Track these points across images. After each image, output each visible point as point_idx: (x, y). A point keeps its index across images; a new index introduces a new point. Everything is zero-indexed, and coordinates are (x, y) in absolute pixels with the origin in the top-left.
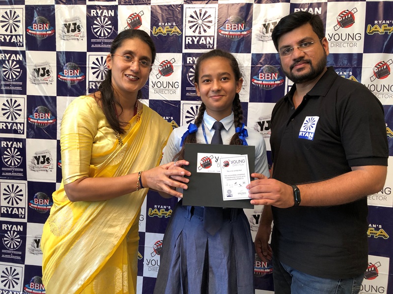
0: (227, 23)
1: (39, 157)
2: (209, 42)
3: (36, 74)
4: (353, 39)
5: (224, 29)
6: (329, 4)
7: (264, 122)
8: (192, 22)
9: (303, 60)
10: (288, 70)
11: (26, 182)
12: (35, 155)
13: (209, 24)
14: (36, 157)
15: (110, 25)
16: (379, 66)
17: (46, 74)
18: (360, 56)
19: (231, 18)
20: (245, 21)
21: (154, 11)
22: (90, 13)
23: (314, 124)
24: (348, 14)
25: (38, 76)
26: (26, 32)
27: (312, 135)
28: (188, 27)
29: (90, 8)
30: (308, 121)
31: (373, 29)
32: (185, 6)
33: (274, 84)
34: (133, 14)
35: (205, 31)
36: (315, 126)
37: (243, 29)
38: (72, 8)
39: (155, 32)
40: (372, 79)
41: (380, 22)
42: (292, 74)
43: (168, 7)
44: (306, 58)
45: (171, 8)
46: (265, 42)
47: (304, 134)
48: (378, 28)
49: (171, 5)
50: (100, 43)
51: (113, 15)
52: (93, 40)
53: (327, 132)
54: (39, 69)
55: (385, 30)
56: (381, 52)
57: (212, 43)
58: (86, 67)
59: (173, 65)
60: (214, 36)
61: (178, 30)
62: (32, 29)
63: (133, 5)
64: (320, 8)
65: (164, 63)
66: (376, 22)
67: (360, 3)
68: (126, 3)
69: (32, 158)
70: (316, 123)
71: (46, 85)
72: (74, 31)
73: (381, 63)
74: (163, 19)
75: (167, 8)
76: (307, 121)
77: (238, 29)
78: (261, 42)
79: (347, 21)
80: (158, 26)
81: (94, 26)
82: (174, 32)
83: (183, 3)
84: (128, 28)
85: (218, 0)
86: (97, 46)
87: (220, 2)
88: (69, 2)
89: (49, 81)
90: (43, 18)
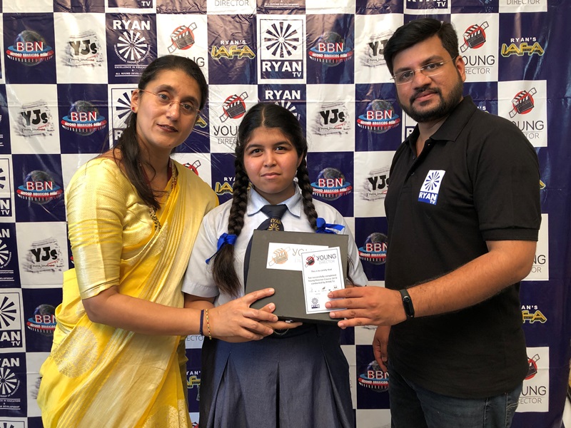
0: (320, 42)
1: (39, 250)
2: (296, 68)
3: (25, 121)
4: (485, 64)
5: (316, 51)
6: (454, 16)
8: (269, 40)
9: (429, 89)
10: (408, 104)
11: (19, 290)
12: (32, 248)
13: (294, 43)
14: (33, 251)
15: (143, 43)
16: (519, 98)
18: (494, 85)
19: (325, 35)
21: (210, 23)
22: (112, 25)
23: (438, 182)
24: (476, 30)
25: (28, 123)
26: (6, 54)
28: (264, 47)
29: (111, 17)
30: (431, 177)
31: (509, 49)
32: (259, 17)
33: (388, 125)
34: (180, 28)
35: (289, 53)
37: (342, 51)
38: (83, 17)
39: (216, 53)
40: (512, 114)
41: (517, 40)
42: (412, 109)
43: (233, 18)
44: (433, 86)
45: (238, 19)
46: (372, 68)
48: (516, 49)
49: (238, 15)
50: (129, 70)
51: (148, 27)
52: (117, 66)
54: (29, 112)
55: (524, 50)
56: (521, 79)
57: (300, 69)
58: (107, 107)
59: (245, 101)
60: (302, 61)
61: (250, 51)
62: (14, 50)
63: (179, 13)
65: (231, 99)
66: (512, 40)
67: (492, 14)
68: (168, 11)
69: (28, 252)
70: (440, 180)
71: (42, 137)
72: (86, 51)
73: (521, 93)
74: (226, 35)
75: (232, 20)
76: (429, 177)
77: (335, 50)
79: (476, 39)
80: (219, 46)
81: (119, 45)
82: (244, 54)
83: (255, 13)
85: (304, 9)
86: (124, 75)
87: (308, 12)
88: (76, 8)
89: (46, 131)
90: (34, 33)
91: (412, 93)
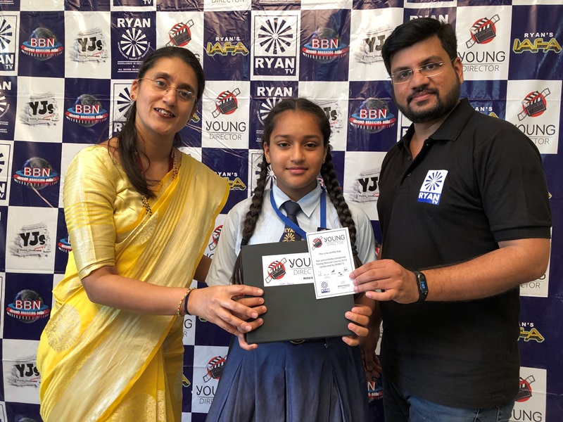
0: (314, 38)
1: (28, 234)
2: (289, 65)
3: (32, 111)
4: (493, 60)
5: (310, 47)
6: (459, 10)
7: (367, 179)
8: (263, 36)
9: (427, 89)
10: (404, 103)
11: (3, 275)
12: (21, 232)
13: (288, 40)
14: (22, 235)
15: (144, 40)
16: (530, 99)
17: (48, 111)
18: (503, 84)
19: (319, 31)
20: (340, 35)
21: (208, 20)
22: (117, 24)
23: (441, 181)
24: (486, 24)
25: (35, 113)
26: (20, 49)
27: (438, 198)
28: (258, 43)
29: (115, 16)
30: (432, 177)
31: (522, 45)
32: (254, 13)
33: (382, 125)
34: (178, 25)
35: (283, 50)
36: (441, 185)
37: (337, 47)
38: (90, 15)
39: (211, 49)
40: (521, 117)
41: (532, 35)
42: (409, 109)
43: (228, 14)
44: (432, 86)
45: (233, 16)
46: (368, 65)
47: (426, 195)
48: (530, 44)
49: (233, 12)
50: (130, 66)
51: (149, 26)
52: (120, 63)
53: (461, 192)
54: (37, 103)
55: (538, 46)
56: (533, 78)
57: (292, 66)
58: (109, 101)
59: (237, 97)
60: (295, 57)
61: (244, 48)
62: (29, 45)
63: (178, 11)
64: (447, 16)
65: (223, 95)
66: (526, 35)
67: (503, 8)
68: (167, 9)
70: (443, 179)
71: (47, 126)
72: (92, 48)
73: (533, 94)
74: (221, 32)
75: (227, 16)
76: (430, 177)
77: (330, 47)
78: (363, 64)
79: (484, 33)
80: (214, 42)
81: (122, 42)
82: (237, 51)
83: (249, 10)
84: (171, 44)
85: (299, 5)
86: (126, 70)
87: (303, 8)
88: (84, 7)
89: (51, 121)
90: (47, 30)
91: (410, 92)
